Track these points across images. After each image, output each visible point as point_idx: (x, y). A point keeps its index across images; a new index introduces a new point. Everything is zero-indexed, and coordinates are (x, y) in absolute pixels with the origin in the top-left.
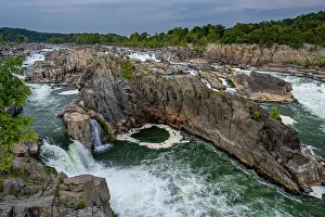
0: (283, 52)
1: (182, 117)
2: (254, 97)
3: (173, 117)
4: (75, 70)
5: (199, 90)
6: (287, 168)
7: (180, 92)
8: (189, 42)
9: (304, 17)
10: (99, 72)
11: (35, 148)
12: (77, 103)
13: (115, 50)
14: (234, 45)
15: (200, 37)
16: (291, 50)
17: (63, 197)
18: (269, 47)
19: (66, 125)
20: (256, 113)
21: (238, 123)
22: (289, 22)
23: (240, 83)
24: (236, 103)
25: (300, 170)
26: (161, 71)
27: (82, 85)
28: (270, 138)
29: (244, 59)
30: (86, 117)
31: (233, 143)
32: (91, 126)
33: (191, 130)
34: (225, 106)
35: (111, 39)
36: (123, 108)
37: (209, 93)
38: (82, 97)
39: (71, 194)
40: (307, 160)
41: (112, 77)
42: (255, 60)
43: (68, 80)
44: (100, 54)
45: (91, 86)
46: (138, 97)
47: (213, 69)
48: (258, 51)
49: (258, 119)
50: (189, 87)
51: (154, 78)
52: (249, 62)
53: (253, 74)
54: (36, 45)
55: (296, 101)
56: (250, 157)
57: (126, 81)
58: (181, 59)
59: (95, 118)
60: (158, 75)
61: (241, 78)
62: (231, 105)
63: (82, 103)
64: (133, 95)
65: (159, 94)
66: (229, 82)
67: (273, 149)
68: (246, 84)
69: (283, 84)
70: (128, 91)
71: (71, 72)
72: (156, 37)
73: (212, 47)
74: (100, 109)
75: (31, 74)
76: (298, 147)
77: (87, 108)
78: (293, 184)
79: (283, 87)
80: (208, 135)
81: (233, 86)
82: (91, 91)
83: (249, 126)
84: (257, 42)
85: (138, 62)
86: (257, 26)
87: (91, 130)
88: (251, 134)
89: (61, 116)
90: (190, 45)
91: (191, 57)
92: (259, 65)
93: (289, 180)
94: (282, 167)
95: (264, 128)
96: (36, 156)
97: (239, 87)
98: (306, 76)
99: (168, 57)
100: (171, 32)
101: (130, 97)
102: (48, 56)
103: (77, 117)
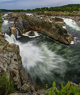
0: (61, 13)
1: (39, 29)
2: (56, 23)
3: (37, 29)
4: (14, 17)
5: (43, 22)
6: (65, 39)
7: (39, 22)
8: (40, 11)
9: (64, 6)
10: (19, 18)
11: (3, 35)
12: (13, 25)
13: (23, 13)
14: (51, 12)
15: (42, 10)
16: (62, 12)
17: (7, 48)
18: (58, 12)
19: (10, 30)
20: (57, 26)
21: (53, 29)
22: (61, 7)
23: (53, 20)
24: (52, 24)
25: (68, 39)
26: (34, 18)
27: (15, 21)
28: (61, 32)
29: (53, 14)
30: (15, 28)
31: (53, 35)
32: (16, 31)
33: (42, 32)
34: (50, 25)
35: (22, 11)
36: (24, 27)
37: (46, 22)
38: (15, 23)
39: (9, 48)
40: (69, 36)
41: (22, 19)
42: (55, 15)
43: (12, 19)
44: (19, 14)
45: (17, 21)
46: (28, 24)
47: (46, 17)
48: (56, 13)
49: (58, 28)
50: (41, 21)
51: (32, 19)
52: (54, 15)
53: (55, 18)
54: (6, 12)
55: (65, 23)
56: (57, 38)
57: (25, 20)
58: (38, 15)
59: (17, 29)
60: (33, 19)
61: (53, 19)
62: (51, 25)
63: (14, 25)
64: (27, 23)
65: (33, 23)
66: (50, 20)
67: (62, 35)
68: (54, 20)
69: (62, 19)
70: (26, 22)
71: (13, 18)
72: (32, 10)
73: (46, 12)
74: (19, 27)
75: (5, 18)
76: (67, 33)
77: (16, 26)
78: (67, 42)
79: (62, 20)
80: (46, 33)
81: (51, 21)
82: (17, 22)
83: (56, 30)
84: (55, 11)
85: (28, 16)
86: (55, 8)
87: (16, 32)
88: (57, 32)
89: (10, 28)
90: (40, 12)
91: (41, 14)
92: (56, 16)
93: (66, 42)
94: (64, 39)
95: (59, 30)
96: (3, 36)
97: (53, 21)
98: (66, 17)
99: (35, 14)
100: (36, 9)
101: (26, 24)
102: (8, 14)
103: (13, 28)
